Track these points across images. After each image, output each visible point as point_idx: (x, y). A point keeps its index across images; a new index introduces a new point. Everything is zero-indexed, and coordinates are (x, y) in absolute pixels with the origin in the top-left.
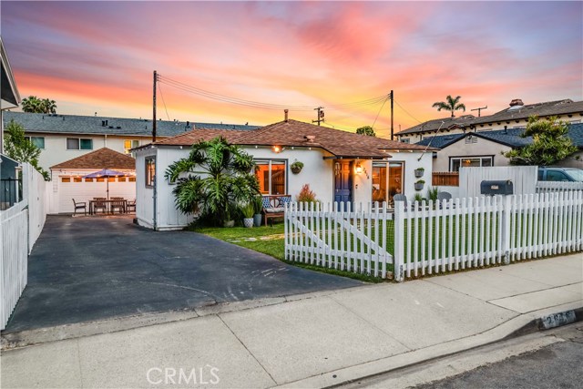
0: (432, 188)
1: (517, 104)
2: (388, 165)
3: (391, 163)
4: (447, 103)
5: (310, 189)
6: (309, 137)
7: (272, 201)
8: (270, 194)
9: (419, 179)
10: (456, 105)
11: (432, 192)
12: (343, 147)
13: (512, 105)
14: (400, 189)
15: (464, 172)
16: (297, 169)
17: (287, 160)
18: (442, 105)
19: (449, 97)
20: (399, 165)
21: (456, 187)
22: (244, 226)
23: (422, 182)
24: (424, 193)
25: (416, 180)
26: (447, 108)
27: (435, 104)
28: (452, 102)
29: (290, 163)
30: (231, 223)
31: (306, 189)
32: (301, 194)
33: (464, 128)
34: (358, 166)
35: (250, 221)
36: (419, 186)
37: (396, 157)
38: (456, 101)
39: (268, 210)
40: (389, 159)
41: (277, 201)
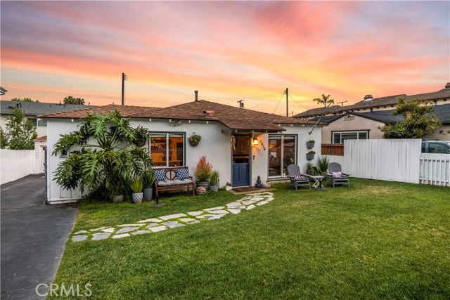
0: (322, 157)
1: (369, 98)
2: (283, 138)
3: (285, 135)
4: (322, 99)
5: (207, 161)
6: (208, 112)
7: (169, 173)
8: (168, 167)
9: (310, 150)
10: (327, 100)
11: (322, 162)
12: (240, 121)
13: (365, 98)
14: (294, 159)
15: (348, 144)
16: (195, 141)
17: (185, 133)
18: (319, 100)
19: (323, 95)
20: (292, 138)
21: (341, 157)
22: (133, 202)
23: (313, 153)
24: (314, 163)
25: (307, 151)
26: (322, 102)
27: (314, 100)
28: (325, 99)
29: (188, 136)
30: (120, 197)
31: (203, 160)
32: (198, 166)
33: (335, 113)
34: (255, 139)
35: (138, 196)
36: (310, 156)
37: (290, 131)
38: (327, 98)
39: (161, 183)
40: (283, 132)
41: (173, 173)
